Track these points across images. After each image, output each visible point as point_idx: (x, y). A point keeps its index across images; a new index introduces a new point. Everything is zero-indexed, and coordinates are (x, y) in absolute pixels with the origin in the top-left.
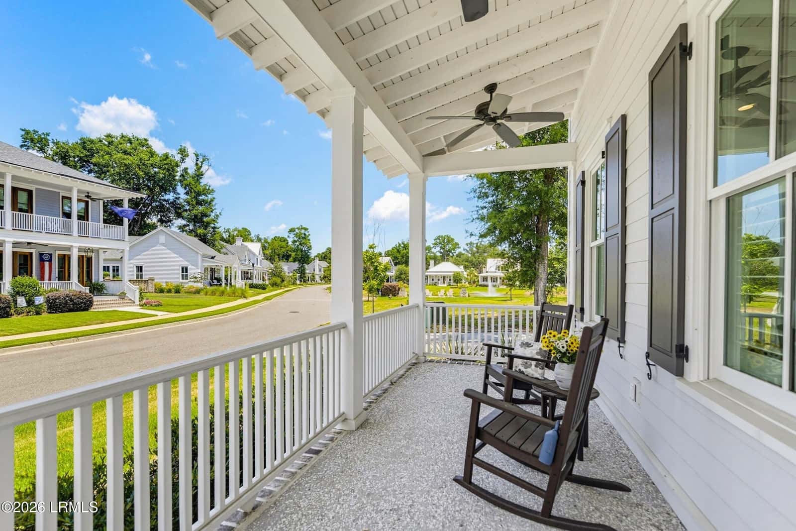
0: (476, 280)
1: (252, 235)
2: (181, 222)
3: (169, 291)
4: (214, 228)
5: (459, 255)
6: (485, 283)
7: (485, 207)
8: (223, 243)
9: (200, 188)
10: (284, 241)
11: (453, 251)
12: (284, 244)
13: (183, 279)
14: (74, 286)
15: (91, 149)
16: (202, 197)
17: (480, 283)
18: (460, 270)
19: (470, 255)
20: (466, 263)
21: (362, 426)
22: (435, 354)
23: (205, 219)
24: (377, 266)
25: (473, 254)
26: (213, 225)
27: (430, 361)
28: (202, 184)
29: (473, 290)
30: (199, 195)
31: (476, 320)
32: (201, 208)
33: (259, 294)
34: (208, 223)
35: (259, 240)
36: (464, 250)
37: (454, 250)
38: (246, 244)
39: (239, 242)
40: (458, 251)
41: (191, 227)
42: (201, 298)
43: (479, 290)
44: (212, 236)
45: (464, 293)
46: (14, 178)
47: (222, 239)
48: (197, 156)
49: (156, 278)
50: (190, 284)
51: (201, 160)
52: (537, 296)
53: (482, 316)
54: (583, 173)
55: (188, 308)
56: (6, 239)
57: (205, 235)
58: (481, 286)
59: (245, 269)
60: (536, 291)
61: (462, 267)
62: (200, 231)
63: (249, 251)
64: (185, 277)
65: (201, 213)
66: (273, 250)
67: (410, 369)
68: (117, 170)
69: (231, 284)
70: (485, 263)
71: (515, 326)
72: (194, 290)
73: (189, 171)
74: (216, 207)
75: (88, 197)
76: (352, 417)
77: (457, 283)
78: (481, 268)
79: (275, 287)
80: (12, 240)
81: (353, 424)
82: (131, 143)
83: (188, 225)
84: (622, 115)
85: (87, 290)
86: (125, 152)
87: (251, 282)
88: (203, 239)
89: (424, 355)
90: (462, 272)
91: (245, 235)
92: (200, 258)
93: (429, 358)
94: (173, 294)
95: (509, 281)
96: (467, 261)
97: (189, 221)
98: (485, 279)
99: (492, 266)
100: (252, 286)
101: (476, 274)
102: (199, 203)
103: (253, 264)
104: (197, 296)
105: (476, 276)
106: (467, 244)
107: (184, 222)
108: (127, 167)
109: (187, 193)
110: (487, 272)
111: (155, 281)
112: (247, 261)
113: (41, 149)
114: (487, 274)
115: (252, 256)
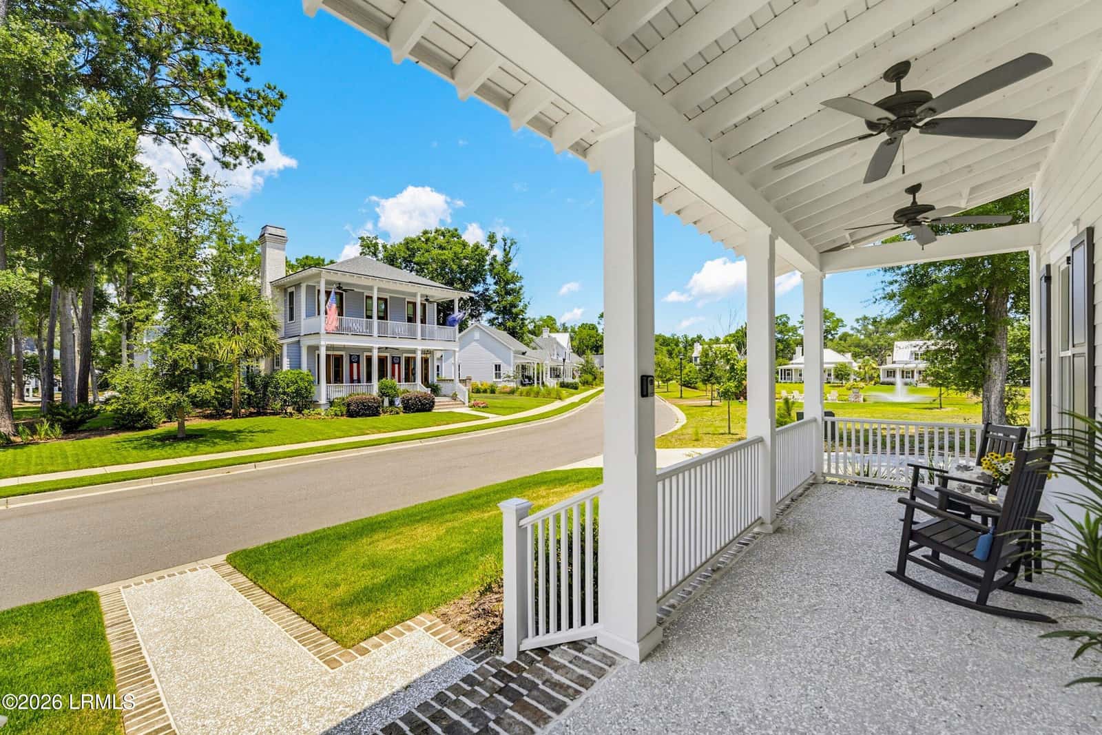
0: (875, 375)
1: (558, 324)
2: (491, 315)
3: (485, 391)
4: (523, 319)
5: (844, 337)
6: (890, 379)
7: (896, 281)
8: (531, 336)
9: (509, 276)
10: (593, 329)
11: (833, 332)
12: (593, 332)
13: (496, 377)
14: (419, 388)
15: (413, 249)
16: (511, 286)
17: (882, 380)
18: (847, 361)
19: (862, 337)
20: (857, 350)
21: (778, 530)
22: (837, 475)
23: (514, 310)
24: (733, 365)
25: (869, 336)
26: (521, 317)
27: (830, 483)
28: (510, 272)
29: (870, 390)
30: (508, 284)
31: (884, 437)
32: (509, 298)
33: (573, 395)
34: (517, 315)
35: (565, 330)
36: (852, 329)
37: (834, 330)
38: (553, 335)
39: (546, 334)
40: (841, 331)
41: (500, 321)
42: (517, 400)
43: (881, 391)
44: (521, 329)
45: (857, 397)
46: (380, 290)
47: (530, 332)
48: (504, 240)
49: (473, 379)
50: (502, 384)
51: (508, 244)
52: (988, 406)
53: (892, 432)
54: (1048, 267)
55: (512, 410)
56: (374, 346)
57: (514, 328)
58: (883, 383)
59: (554, 365)
60: (986, 400)
61: (849, 355)
62: (510, 324)
63: (558, 343)
64: (498, 376)
65: (510, 304)
66: (581, 341)
67: (808, 488)
68: (434, 266)
69: (543, 383)
70: (890, 347)
71: (949, 447)
72: (508, 390)
73: (497, 258)
74: (525, 295)
75: (427, 300)
76: (769, 522)
77: (841, 379)
78: (883, 356)
79: (586, 387)
80: (378, 346)
81: (770, 528)
82: (444, 236)
83: (497, 318)
84: (1088, 228)
85: (429, 391)
86: (441, 248)
87: (561, 380)
88: (513, 333)
89: (824, 475)
90: (851, 363)
91: (550, 323)
92: (512, 354)
93: (829, 479)
94: (488, 395)
95: (939, 380)
96: (858, 346)
97: (498, 314)
98: (891, 373)
99: (904, 353)
100: (563, 385)
101: (874, 366)
102: (508, 293)
103: (564, 360)
104: (511, 397)
105: (874, 368)
106: (857, 320)
107: (493, 315)
108: (444, 262)
109: (496, 283)
110: (894, 362)
111: (472, 381)
112: (555, 356)
113: (375, 254)
114: (894, 366)
115: (560, 349)
